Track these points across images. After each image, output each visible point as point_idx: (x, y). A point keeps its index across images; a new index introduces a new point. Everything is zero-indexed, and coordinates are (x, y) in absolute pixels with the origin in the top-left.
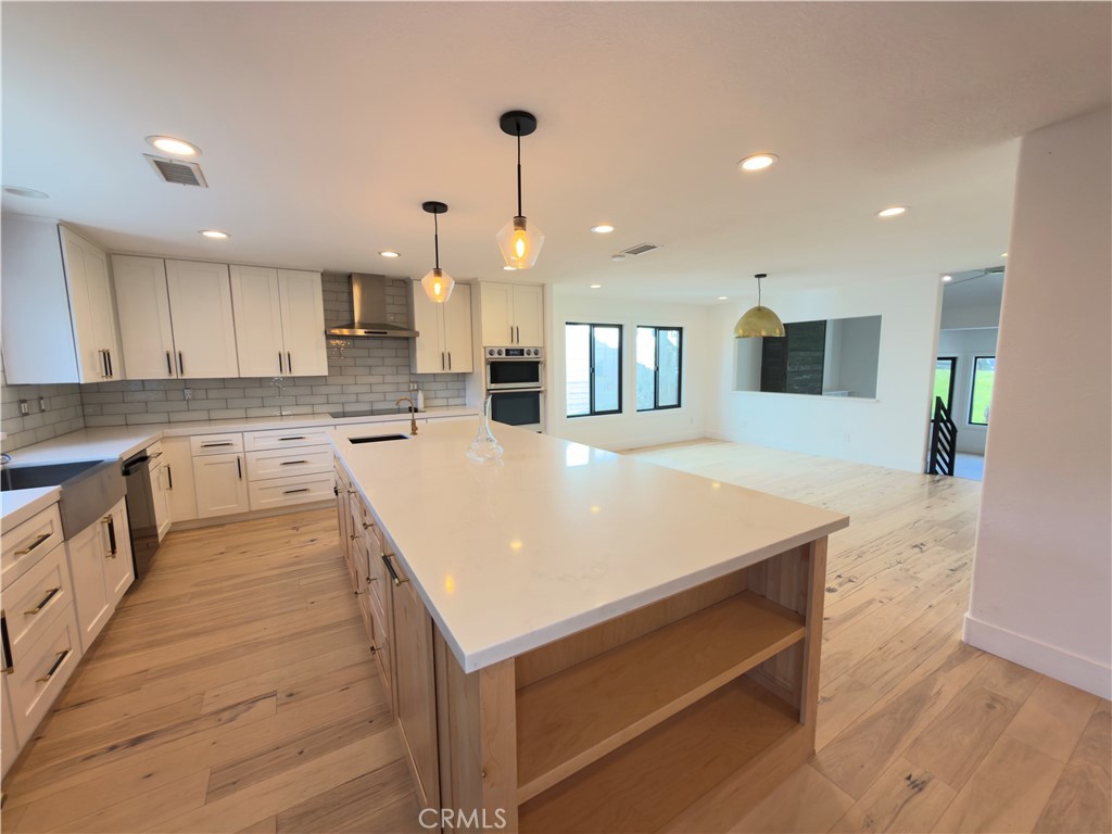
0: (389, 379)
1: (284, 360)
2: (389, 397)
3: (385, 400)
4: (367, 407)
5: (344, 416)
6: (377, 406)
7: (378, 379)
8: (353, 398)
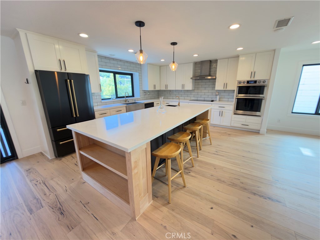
0: (210, 91)
1: (183, 86)
2: (209, 96)
3: (208, 97)
4: (203, 99)
5: (197, 101)
6: (206, 99)
7: (207, 91)
8: (200, 96)
